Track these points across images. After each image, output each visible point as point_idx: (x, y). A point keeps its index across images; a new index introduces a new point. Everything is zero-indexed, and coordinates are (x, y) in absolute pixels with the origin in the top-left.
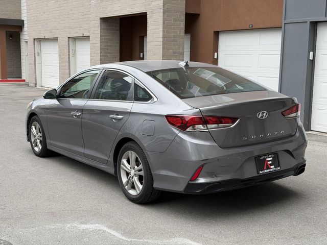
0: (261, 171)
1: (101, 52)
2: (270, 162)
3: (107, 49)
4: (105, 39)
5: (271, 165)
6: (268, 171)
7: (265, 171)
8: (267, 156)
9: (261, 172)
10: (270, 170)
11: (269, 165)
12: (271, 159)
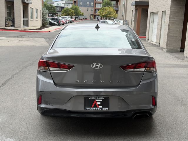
0: (88, 107)
1: (169, 20)
2: (100, 103)
3: (175, 18)
4: (173, 12)
5: (99, 105)
6: (95, 109)
7: (92, 109)
8: (97, 98)
9: (86, 109)
10: (97, 109)
11: (97, 105)
12: (101, 100)
